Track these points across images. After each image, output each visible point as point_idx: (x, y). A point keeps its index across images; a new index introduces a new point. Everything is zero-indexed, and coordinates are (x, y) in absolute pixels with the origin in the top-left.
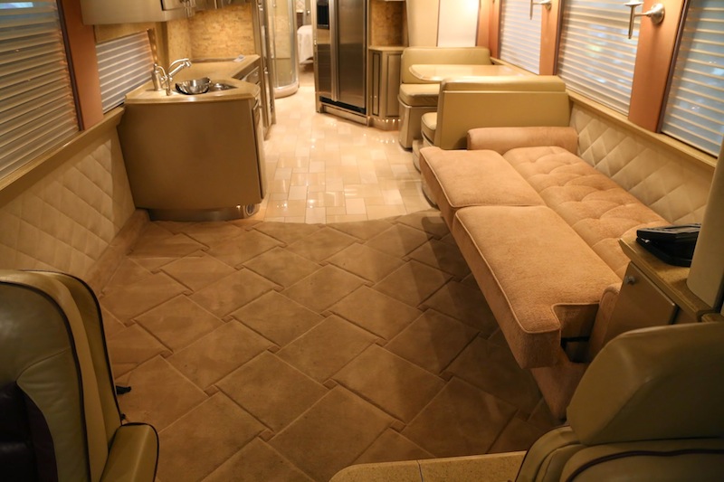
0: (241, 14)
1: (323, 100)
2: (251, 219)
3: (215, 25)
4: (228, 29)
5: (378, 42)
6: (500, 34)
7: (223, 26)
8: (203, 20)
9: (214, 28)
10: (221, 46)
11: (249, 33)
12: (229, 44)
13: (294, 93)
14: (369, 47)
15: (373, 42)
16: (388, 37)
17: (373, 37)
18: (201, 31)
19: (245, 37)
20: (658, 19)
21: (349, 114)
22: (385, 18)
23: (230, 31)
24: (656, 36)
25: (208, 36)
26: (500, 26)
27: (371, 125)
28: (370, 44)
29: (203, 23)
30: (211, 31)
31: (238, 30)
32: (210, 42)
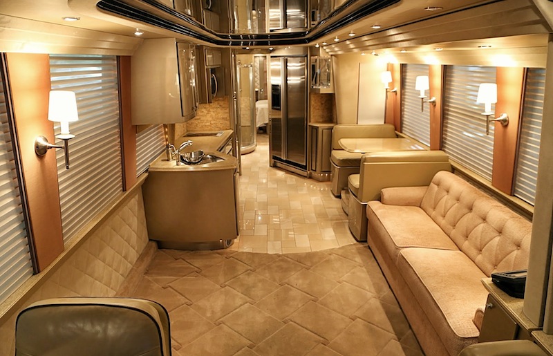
0: (222, 103)
1: (275, 158)
2: (228, 250)
3: (204, 110)
4: (212, 113)
5: (315, 120)
6: (401, 116)
7: (209, 111)
9: (203, 112)
10: (208, 124)
11: (226, 116)
12: (213, 122)
13: (253, 151)
14: (309, 124)
15: (312, 120)
16: (323, 117)
17: (312, 117)
19: (223, 118)
20: (505, 123)
21: (293, 169)
22: (320, 104)
23: (214, 114)
24: (505, 134)
25: (198, 117)
26: (401, 111)
27: (310, 177)
28: (310, 122)
30: (200, 114)
31: (219, 113)
32: (199, 121)
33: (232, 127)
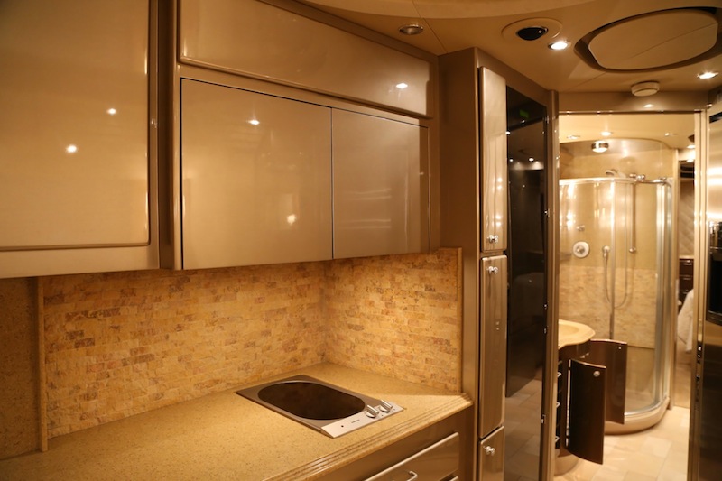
0: (434, 277)
3: (374, 297)
4: (399, 312)
7: (389, 303)
8: (352, 282)
9: (371, 303)
10: (385, 352)
11: (449, 332)
12: (400, 349)
18: (346, 306)
19: (436, 341)
23: (405, 318)
25: (356, 321)
29: (351, 288)
30: (364, 310)
31: (423, 317)
32: (361, 337)
33: (470, 380)
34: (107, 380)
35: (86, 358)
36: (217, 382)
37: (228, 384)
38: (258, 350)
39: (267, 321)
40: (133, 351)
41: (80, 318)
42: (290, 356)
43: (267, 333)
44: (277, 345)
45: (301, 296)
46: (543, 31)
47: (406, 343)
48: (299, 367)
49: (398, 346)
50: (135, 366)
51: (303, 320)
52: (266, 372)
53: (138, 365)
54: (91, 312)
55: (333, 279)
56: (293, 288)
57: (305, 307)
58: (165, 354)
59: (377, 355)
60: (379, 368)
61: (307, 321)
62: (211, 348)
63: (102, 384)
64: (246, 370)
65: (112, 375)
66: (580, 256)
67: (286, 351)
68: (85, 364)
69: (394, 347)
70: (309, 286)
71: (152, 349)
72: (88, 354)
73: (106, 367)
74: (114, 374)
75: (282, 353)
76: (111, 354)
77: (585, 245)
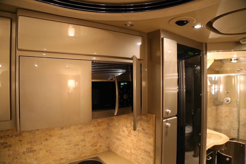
0: (145, 125)
3: (125, 129)
4: (133, 136)
7: (130, 132)
8: (118, 122)
9: (124, 131)
10: (128, 151)
11: (150, 148)
12: (133, 151)
18: (116, 131)
19: (146, 151)
23: (135, 139)
25: (119, 137)
29: (117, 124)
30: (121, 133)
31: (141, 140)
32: (120, 143)
34: (16, 160)
35: (8, 152)
36: (62, 159)
37: (67, 160)
38: (80, 147)
39: (84, 136)
40: (28, 149)
41: (6, 138)
42: (94, 148)
43: (84, 140)
44: (88, 145)
45: (99, 126)
46: (187, 22)
47: (135, 150)
48: (98, 152)
49: (132, 150)
50: (28, 154)
51: (100, 135)
52: (83, 155)
53: (29, 154)
54: (10, 135)
55: (112, 119)
56: (96, 123)
57: (101, 130)
58: (41, 149)
59: (126, 152)
60: (126, 157)
61: (101, 135)
62: (60, 147)
63: (14, 161)
64: (75, 154)
65: (18, 158)
66: (227, 103)
67: (92, 146)
68: (7, 154)
69: (131, 150)
70: (102, 122)
71: (35, 148)
72: (9, 150)
73: (16, 155)
74: (19, 157)
75: (91, 147)
76: (18, 150)
77: (229, 99)
